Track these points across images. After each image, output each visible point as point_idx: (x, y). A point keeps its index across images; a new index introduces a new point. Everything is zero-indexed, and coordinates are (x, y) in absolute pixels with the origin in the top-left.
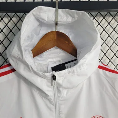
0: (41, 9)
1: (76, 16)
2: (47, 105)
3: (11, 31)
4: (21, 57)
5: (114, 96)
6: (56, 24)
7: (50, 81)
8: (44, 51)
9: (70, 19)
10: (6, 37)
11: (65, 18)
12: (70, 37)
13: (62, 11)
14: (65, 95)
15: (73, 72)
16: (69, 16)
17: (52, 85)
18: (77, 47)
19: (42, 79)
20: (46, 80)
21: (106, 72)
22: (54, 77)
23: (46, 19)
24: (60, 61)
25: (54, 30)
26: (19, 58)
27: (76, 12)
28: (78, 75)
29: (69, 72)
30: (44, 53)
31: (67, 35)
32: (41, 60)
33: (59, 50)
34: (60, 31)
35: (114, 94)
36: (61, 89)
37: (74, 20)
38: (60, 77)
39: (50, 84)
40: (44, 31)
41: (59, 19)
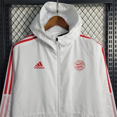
0: (49, 3)
1: (68, 7)
2: (53, 56)
3: (30, 16)
4: (40, 30)
5: (87, 49)
6: (57, 12)
7: (55, 42)
8: (51, 28)
9: (65, 9)
10: (27, 19)
11: (62, 8)
12: (65, 19)
13: (61, 4)
14: (62, 50)
15: (67, 37)
16: (64, 7)
17: (56, 44)
18: (69, 25)
19: (51, 41)
20: (53, 42)
21: (84, 38)
22: (57, 39)
23: (52, 9)
24: (59, 34)
25: (56, 15)
26: (39, 30)
27: (68, 5)
28: (69, 39)
29: (65, 37)
30: (51, 29)
31: (63, 18)
32: (49, 33)
33: (59, 27)
34: (60, 16)
35: (88, 49)
36: (60, 46)
37: (67, 9)
38: (60, 39)
39: (55, 44)
40: (50, 16)
41: (59, 9)
